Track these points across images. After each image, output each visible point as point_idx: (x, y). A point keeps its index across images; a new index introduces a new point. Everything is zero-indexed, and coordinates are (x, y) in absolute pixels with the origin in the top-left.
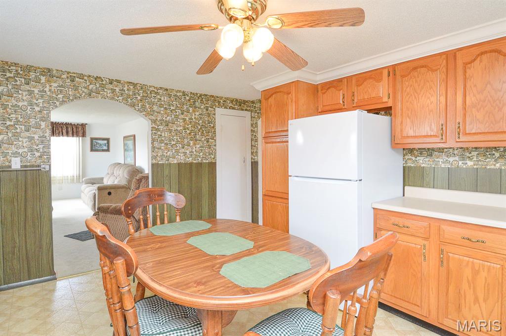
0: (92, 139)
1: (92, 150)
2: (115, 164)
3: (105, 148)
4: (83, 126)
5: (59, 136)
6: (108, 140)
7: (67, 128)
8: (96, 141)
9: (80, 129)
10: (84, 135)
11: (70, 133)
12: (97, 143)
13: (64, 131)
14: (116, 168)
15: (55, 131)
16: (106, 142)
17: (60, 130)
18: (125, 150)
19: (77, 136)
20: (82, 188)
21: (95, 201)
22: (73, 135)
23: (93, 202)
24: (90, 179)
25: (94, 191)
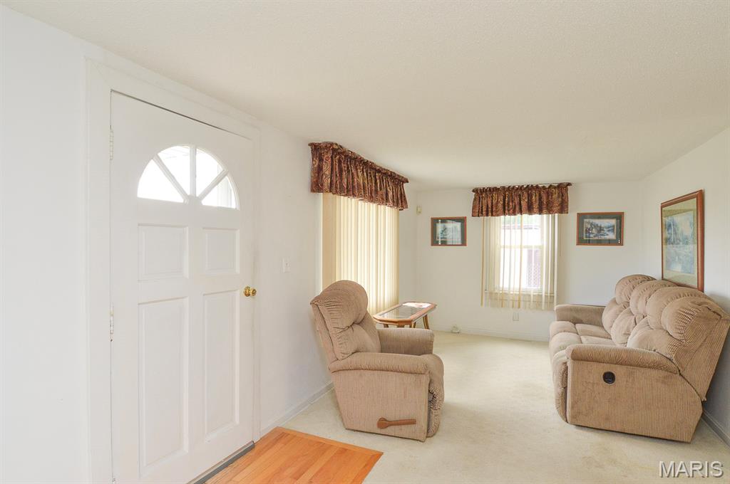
0: (581, 217)
1: (581, 241)
2: (635, 277)
3: (612, 236)
4: (563, 188)
5: (514, 213)
6: (619, 217)
7: (530, 196)
8: (591, 221)
9: (555, 196)
10: (563, 208)
11: (536, 206)
12: (591, 224)
13: (524, 204)
14: (635, 293)
15: (508, 204)
16: (613, 222)
17: (517, 201)
18: (666, 241)
19: (550, 211)
20: (551, 328)
21: (565, 388)
22: (540, 212)
23: (560, 390)
24: (571, 309)
25: (565, 359)
